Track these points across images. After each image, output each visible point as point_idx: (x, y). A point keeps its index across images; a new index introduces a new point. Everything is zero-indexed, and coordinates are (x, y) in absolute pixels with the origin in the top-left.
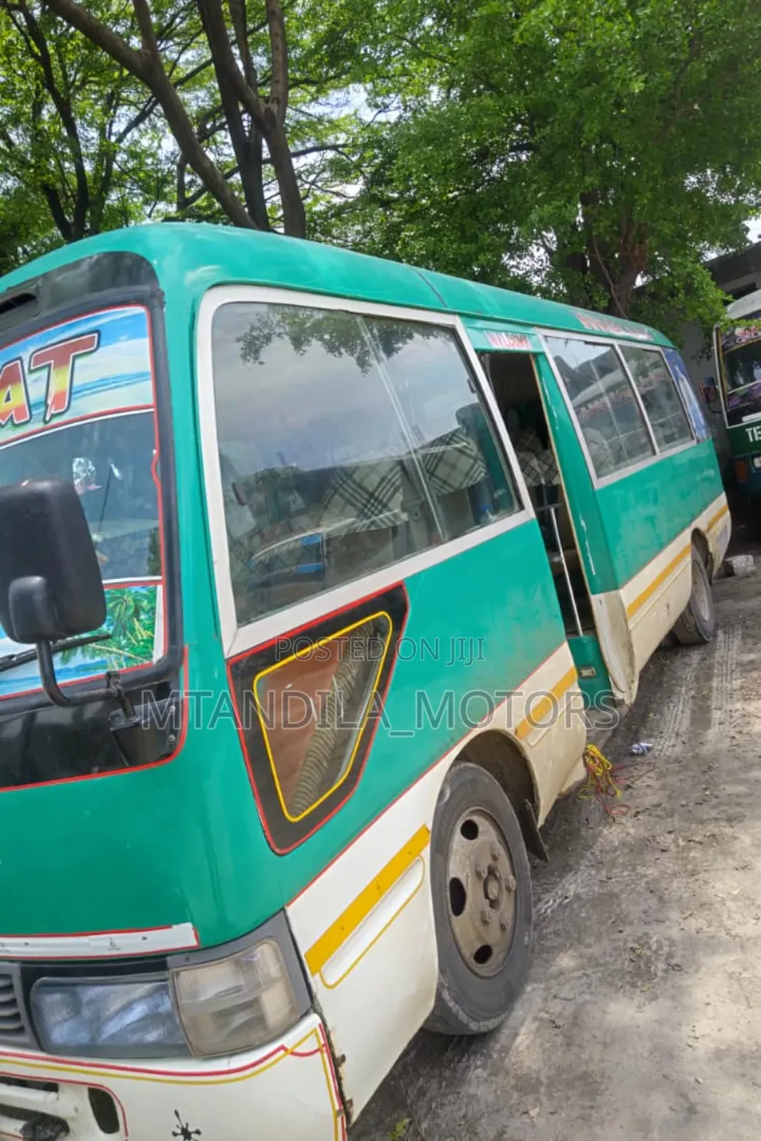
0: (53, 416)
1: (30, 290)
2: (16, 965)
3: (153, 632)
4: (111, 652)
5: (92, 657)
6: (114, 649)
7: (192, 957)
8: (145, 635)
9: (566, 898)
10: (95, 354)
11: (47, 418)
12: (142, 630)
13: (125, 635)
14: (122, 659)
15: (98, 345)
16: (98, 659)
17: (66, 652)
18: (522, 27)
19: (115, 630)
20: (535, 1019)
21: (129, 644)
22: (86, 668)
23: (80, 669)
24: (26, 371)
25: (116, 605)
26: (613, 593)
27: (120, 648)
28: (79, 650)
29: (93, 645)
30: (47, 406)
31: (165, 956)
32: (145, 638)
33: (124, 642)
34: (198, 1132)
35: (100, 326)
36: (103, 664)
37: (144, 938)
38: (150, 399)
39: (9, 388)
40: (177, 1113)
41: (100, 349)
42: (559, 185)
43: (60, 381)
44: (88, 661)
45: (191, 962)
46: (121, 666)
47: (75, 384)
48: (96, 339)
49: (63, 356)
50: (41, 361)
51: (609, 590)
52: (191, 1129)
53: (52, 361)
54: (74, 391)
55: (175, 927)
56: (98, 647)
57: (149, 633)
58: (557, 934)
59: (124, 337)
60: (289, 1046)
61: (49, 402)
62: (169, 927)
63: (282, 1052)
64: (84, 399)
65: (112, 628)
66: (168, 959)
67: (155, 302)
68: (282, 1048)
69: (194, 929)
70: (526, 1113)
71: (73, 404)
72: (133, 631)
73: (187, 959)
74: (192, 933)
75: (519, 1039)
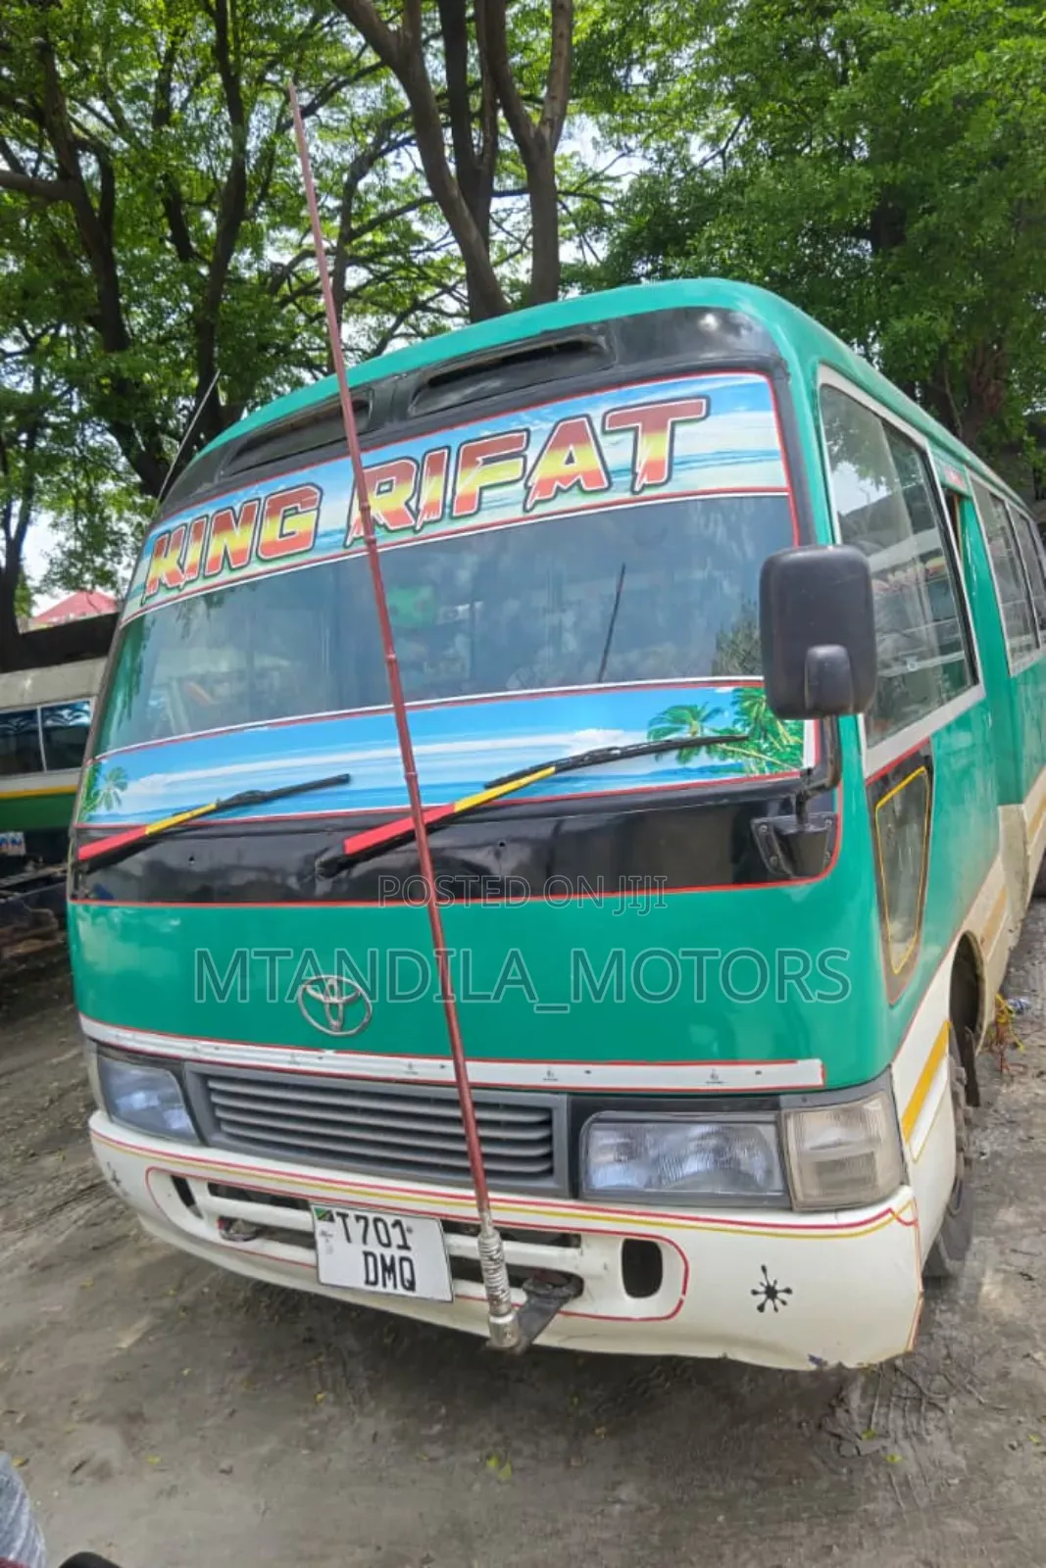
0: (645, 487)
1: (584, 337)
2: (564, 1097)
3: (802, 738)
4: (748, 756)
5: (724, 759)
6: (754, 753)
7: (813, 1099)
8: (793, 740)
9: (983, 1154)
10: (702, 423)
11: (637, 488)
12: (787, 734)
13: (766, 738)
14: (764, 764)
15: (708, 414)
16: (730, 761)
17: (685, 751)
18: (937, 85)
19: (752, 733)
20: (997, 1271)
21: (771, 748)
22: (714, 770)
23: (702, 771)
24: (598, 430)
25: (752, 706)
26: (1013, 807)
27: (759, 751)
28: (704, 749)
29: (724, 746)
30: (635, 474)
31: (778, 1094)
32: (792, 743)
33: (765, 746)
34: (788, 1291)
35: (711, 390)
36: (739, 768)
37: (758, 1073)
38: (782, 481)
39: (571, 448)
40: (764, 1269)
41: (709, 419)
42: (931, 289)
43: (653, 448)
44: (716, 761)
45: (808, 1103)
46: (762, 771)
47: (676, 453)
48: (703, 408)
49: (657, 420)
50: (617, 423)
51: (1009, 802)
52: (778, 1287)
53: (639, 425)
54: (676, 460)
55: (801, 1063)
56: (730, 748)
57: (796, 738)
58: (986, 1189)
59: (742, 408)
60: (896, 1209)
61: (639, 470)
62: (792, 1061)
63: (890, 1215)
64: (689, 472)
65: (748, 729)
66: (783, 1098)
67: (778, 373)
68: (889, 1211)
69: (823, 1066)
70: (1028, 1356)
71: (674, 476)
72: (776, 735)
73: (804, 1100)
74: (819, 1071)
75: (986, 1289)
